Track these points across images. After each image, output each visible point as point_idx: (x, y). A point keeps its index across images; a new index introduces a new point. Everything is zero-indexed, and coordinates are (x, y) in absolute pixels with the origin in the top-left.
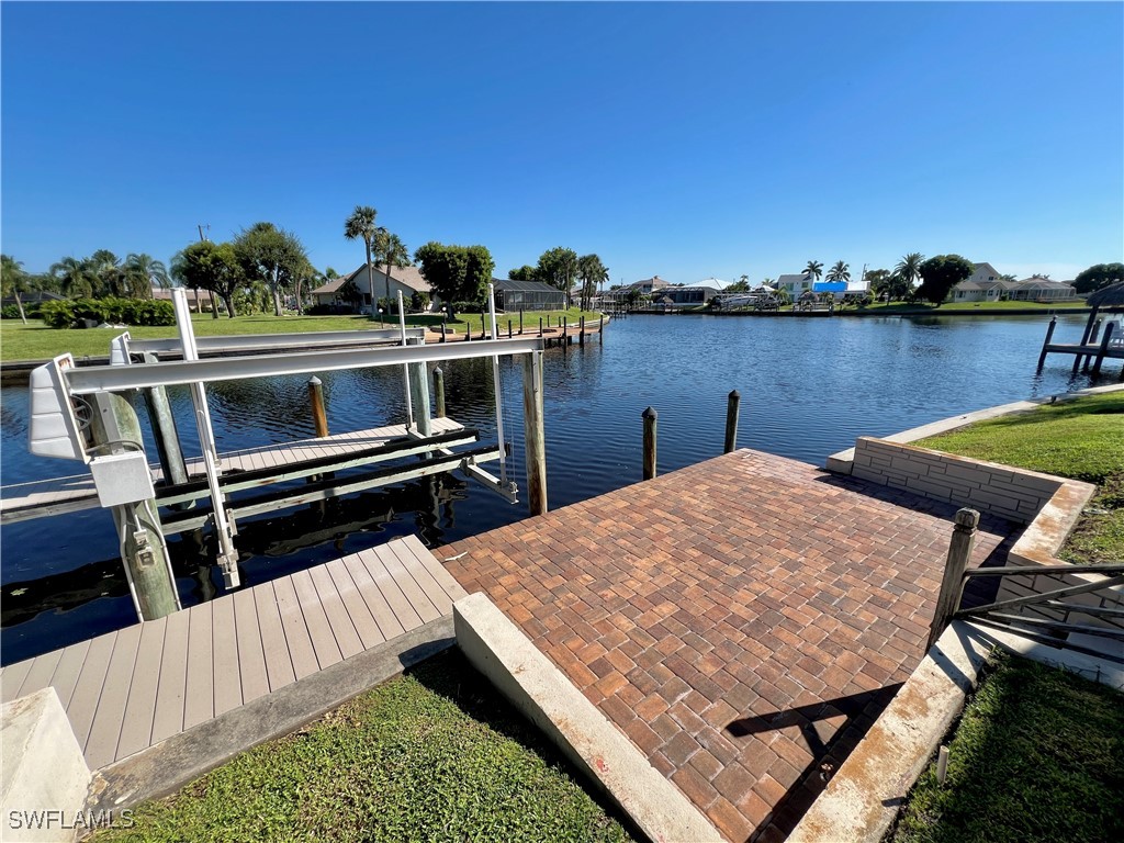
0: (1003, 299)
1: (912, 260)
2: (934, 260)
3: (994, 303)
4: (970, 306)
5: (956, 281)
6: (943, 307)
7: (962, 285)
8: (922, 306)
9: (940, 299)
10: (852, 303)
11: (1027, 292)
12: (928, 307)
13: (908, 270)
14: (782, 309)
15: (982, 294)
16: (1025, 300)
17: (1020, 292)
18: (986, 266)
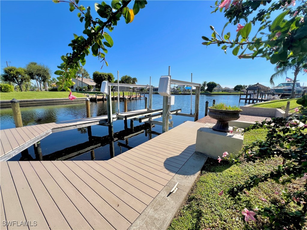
0: (222, 92)
1: (205, 82)
2: (209, 83)
3: (221, 93)
4: (217, 93)
5: (214, 87)
6: (212, 93)
7: (215, 88)
8: (208, 93)
9: (211, 91)
10: (194, 92)
11: (226, 90)
12: (209, 93)
13: (204, 85)
14: (179, 93)
15: (219, 90)
16: (226, 92)
17: (225, 90)
18: (219, 84)
